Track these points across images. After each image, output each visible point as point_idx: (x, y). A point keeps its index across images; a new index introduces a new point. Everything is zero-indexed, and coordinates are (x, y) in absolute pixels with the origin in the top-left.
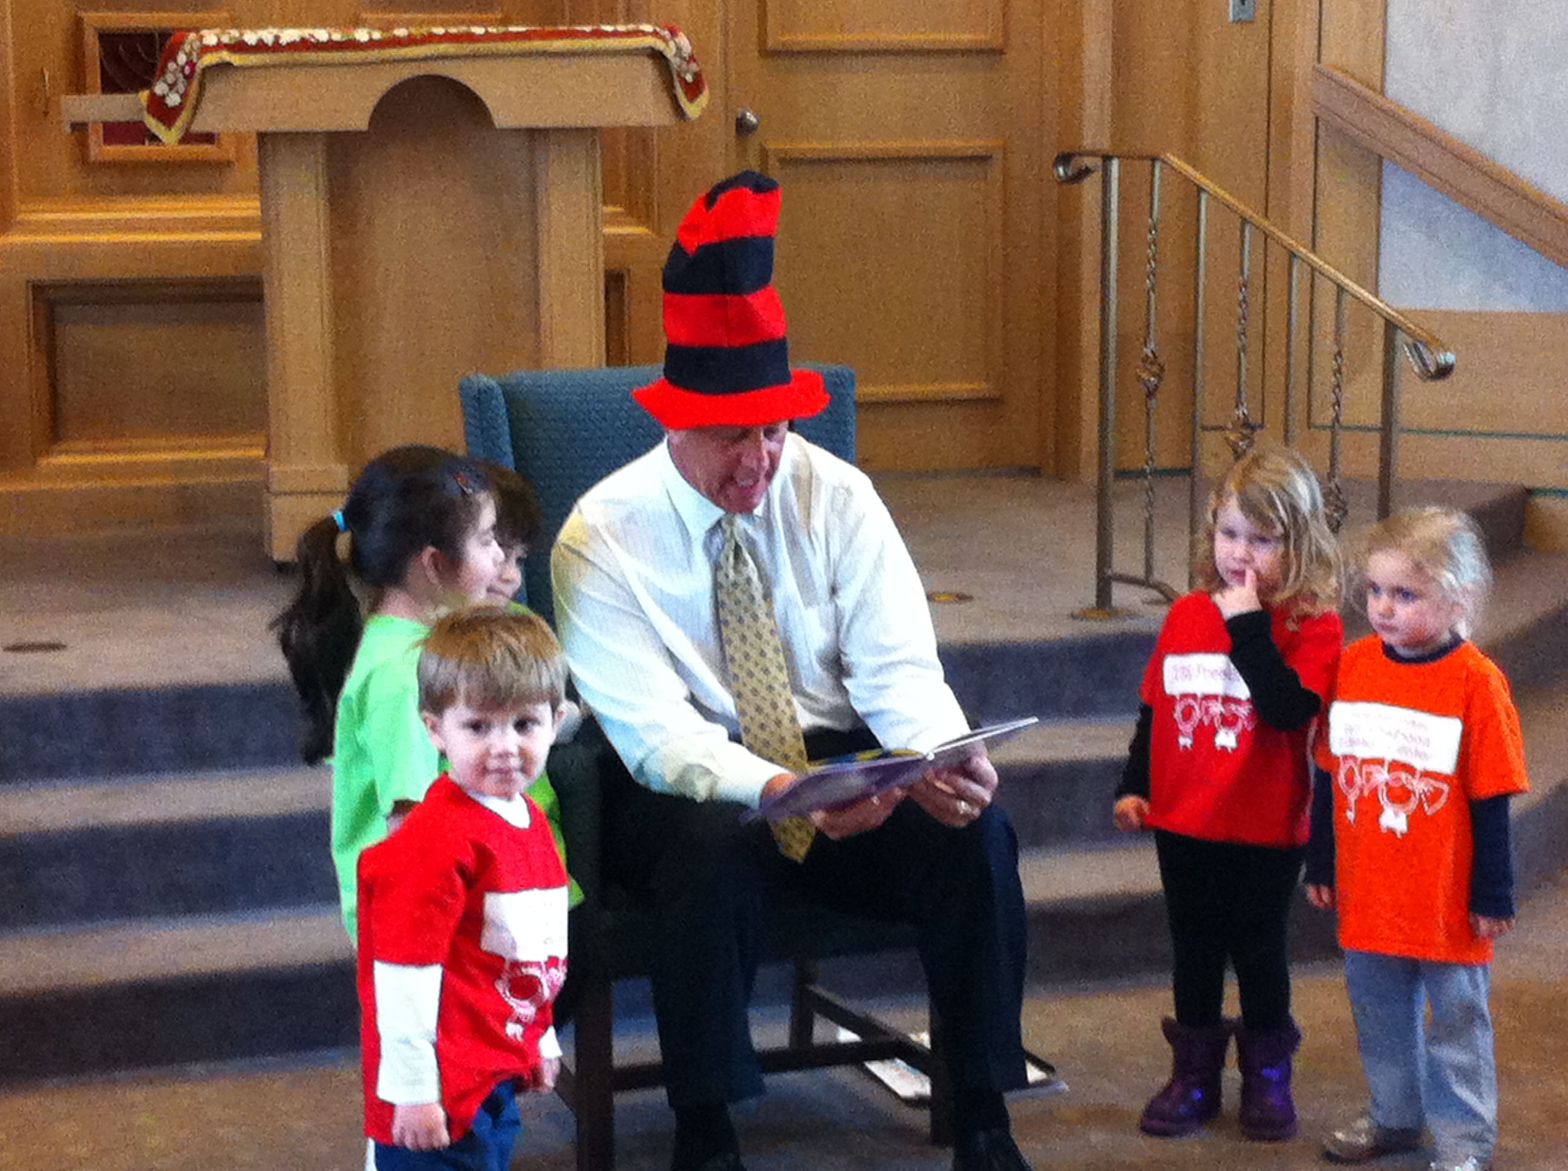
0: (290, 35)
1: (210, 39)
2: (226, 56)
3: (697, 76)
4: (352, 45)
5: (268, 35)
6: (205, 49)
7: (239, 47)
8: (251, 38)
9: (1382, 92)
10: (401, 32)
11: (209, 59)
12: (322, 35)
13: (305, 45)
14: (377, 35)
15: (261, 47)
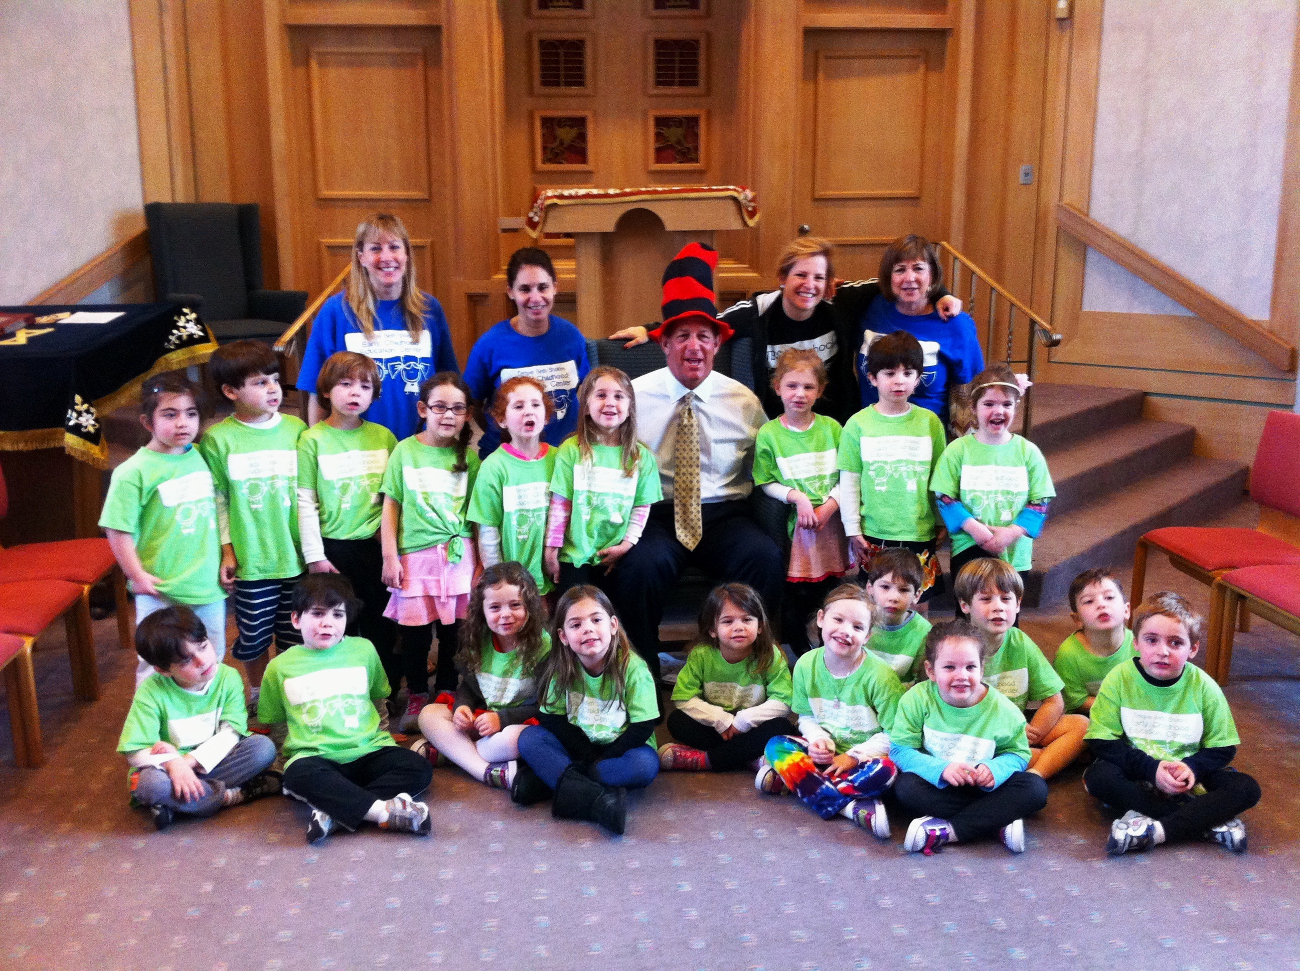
0: (582, 192)
1: (550, 193)
2: (555, 201)
3: (755, 208)
4: (607, 196)
5: (573, 192)
6: (549, 198)
7: (561, 197)
8: (566, 193)
9: (1087, 215)
10: (628, 190)
11: (549, 202)
12: (595, 191)
13: (588, 196)
14: (618, 191)
15: (570, 197)
